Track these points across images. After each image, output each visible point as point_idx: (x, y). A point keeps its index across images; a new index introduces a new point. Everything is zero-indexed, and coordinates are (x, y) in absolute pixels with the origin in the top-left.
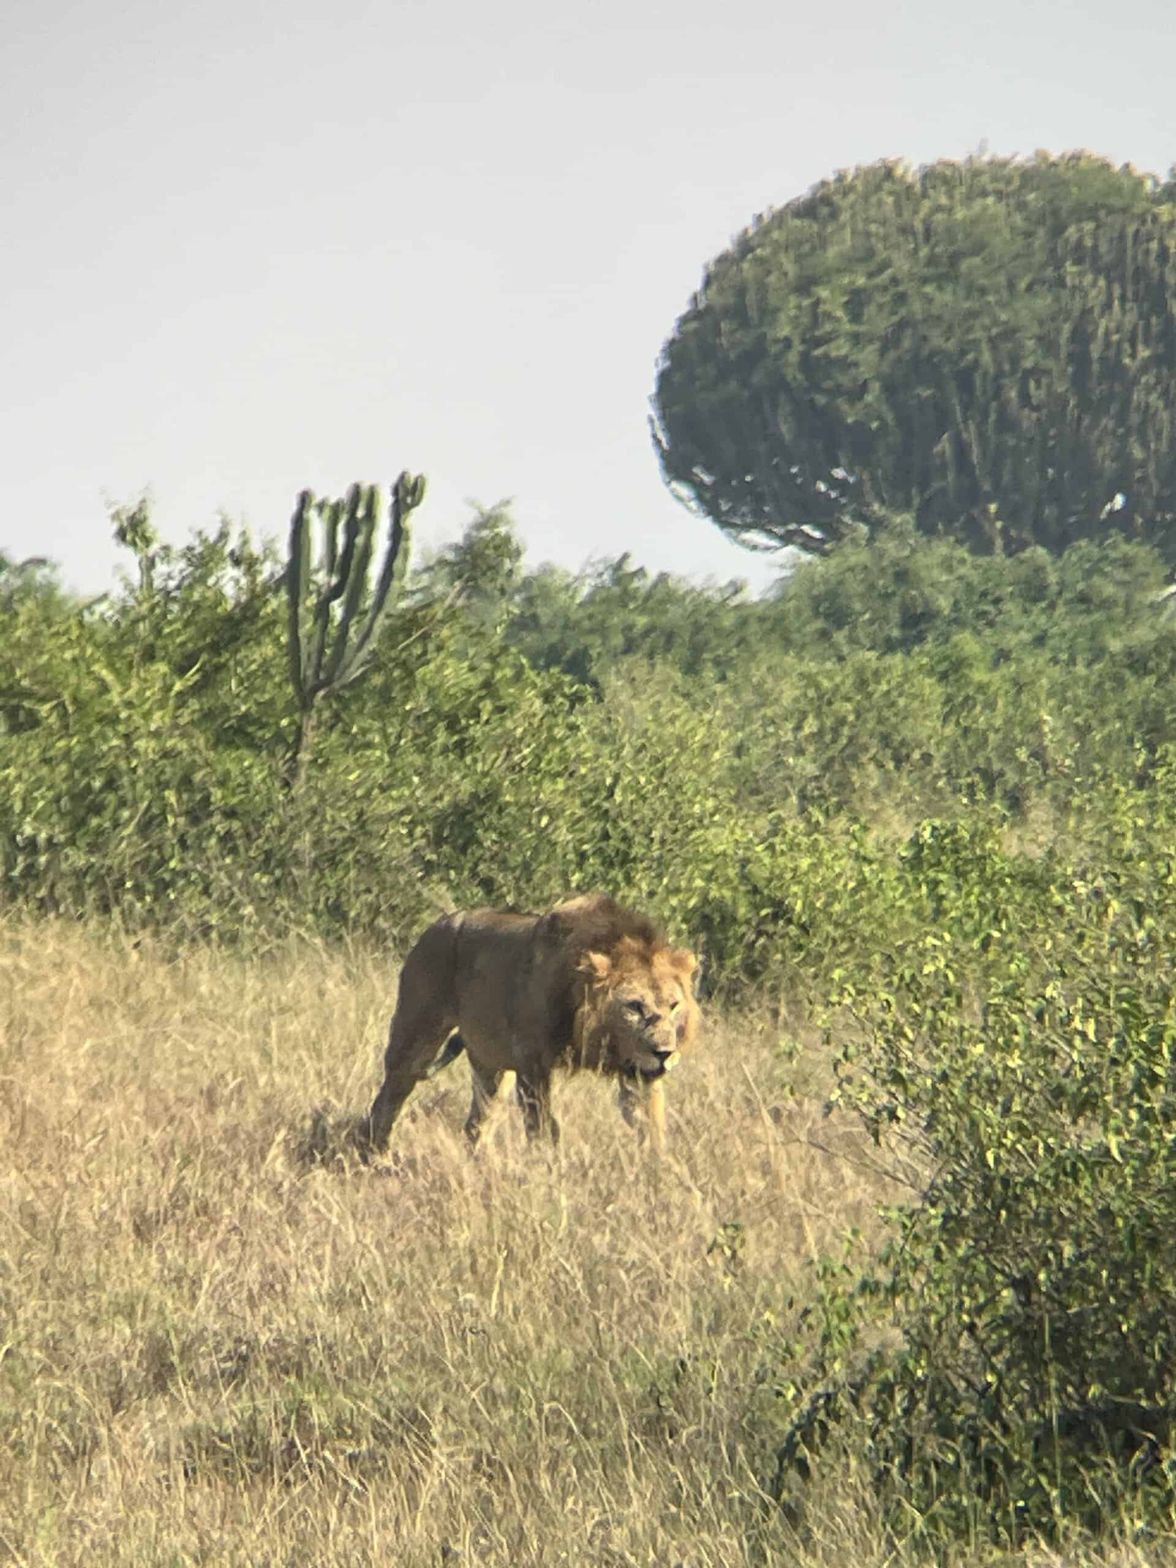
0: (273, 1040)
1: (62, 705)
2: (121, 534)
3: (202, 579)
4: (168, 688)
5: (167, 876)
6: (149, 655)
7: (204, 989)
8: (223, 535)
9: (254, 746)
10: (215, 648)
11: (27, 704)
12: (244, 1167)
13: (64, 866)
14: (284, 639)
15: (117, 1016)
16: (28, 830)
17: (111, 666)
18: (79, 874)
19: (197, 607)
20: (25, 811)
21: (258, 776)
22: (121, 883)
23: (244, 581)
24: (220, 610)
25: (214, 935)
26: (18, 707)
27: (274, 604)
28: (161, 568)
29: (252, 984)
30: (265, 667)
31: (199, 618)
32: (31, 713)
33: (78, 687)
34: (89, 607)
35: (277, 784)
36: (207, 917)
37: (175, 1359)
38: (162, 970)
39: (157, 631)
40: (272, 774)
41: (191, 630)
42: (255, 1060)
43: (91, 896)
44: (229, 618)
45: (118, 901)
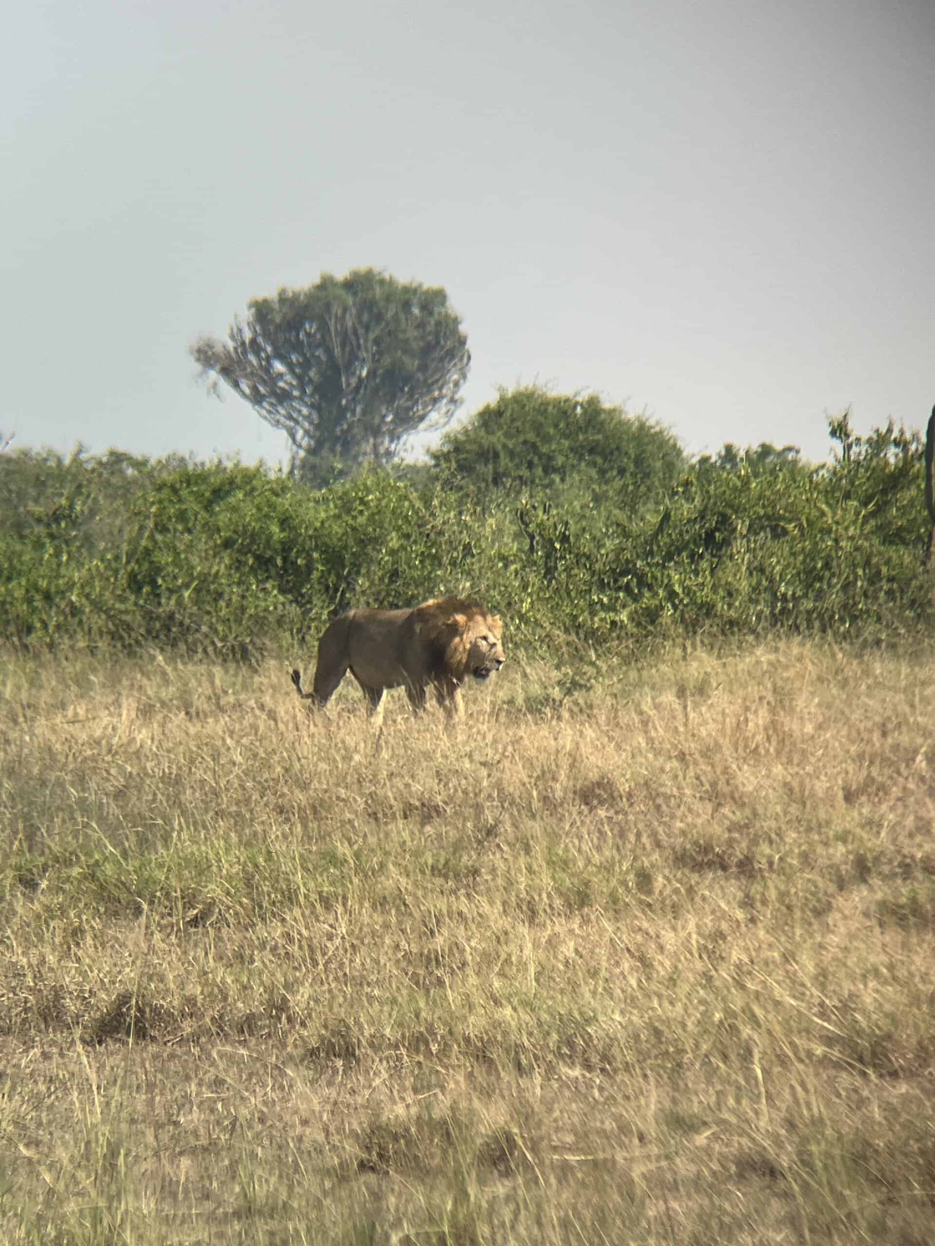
0: (917, 699)
1: (801, 525)
2: (833, 433)
3: (877, 455)
4: (857, 514)
5: (857, 613)
6: (847, 496)
7: (878, 671)
8: (890, 430)
9: (905, 543)
10: (884, 492)
11: (782, 524)
12: (903, 766)
13: (802, 608)
14: (923, 486)
15: (832, 686)
16: (783, 589)
17: (827, 503)
18: (809, 612)
19: (874, 469)
20: (781, 580)
21: (907, 560)
22: (832, 617)
23: (901, 455)
24: (887, 471)
25: (884, 645)
26: (777, 525)
27: (917, 466)
28: (855, 449)
29: (905, 670)
30: (912, 501)
31: (875, 475)
32: (784, 529)
33: (809, 514)
34: (817, 471)
35: (919, 563)
36: (879, 635)
37: (870, 865)
38: (855, 662)
39: (852, 483)
40: (915, 558)
41: (871, 482)
42: (907, 709)
43: (817, 624)
44: (892, 475)
45: (831, 626)
